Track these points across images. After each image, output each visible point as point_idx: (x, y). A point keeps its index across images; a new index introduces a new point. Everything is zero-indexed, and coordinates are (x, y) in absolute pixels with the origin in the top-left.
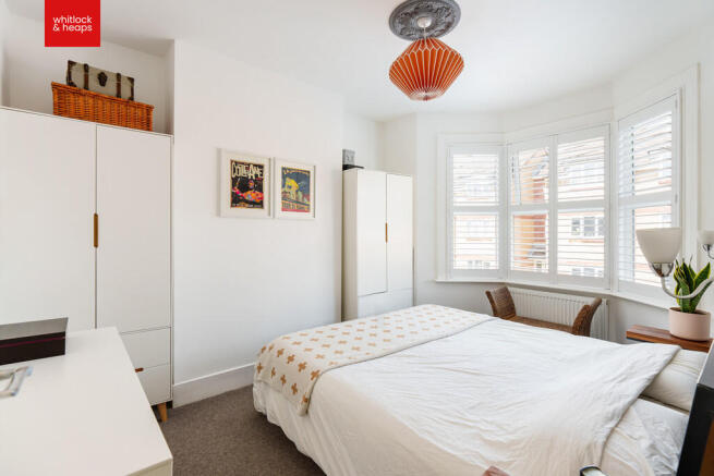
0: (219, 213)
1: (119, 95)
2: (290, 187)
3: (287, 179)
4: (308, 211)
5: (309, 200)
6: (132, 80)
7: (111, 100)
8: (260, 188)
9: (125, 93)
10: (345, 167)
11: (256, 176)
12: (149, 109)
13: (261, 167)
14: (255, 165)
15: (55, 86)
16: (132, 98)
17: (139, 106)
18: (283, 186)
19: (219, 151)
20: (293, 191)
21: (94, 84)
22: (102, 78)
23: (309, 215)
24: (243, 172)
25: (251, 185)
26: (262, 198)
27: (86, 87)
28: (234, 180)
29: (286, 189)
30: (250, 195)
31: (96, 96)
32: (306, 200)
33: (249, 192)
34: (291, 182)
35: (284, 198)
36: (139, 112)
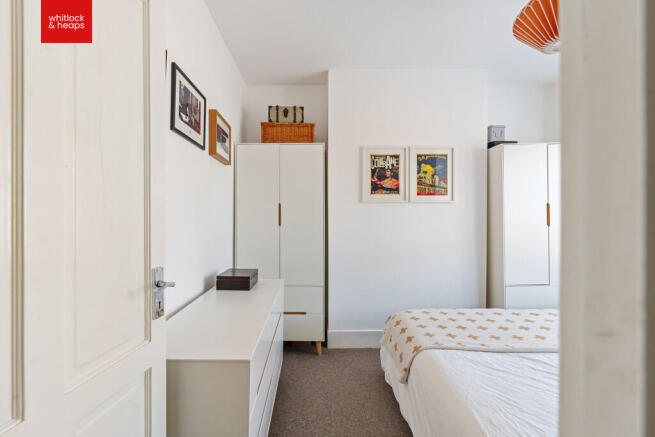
0: (361, 200)
1: (295, 121)
2: (426, 172)
3: (423, 165)
4: (446, 194)
5: (446, 183)
6: (302, 108)
7: (290, 125)
8: (396, 176)
9: (299, 119)
10: (491, 145)
11: (393, 165)
12: (312, 126)
13: (397, 157)
14: (391, 156)
15: (262, 124)
16: (302, 122)
17: (307, 125)
18: (419, 172)
19: (361, 149)
20: (428, 176)
21: (282, 118)
22: (286, 112)
23: (447, 198)
24: (380, 163)
25: (388, 174)
26: (398, 185)
27: (277, 121)
28: (373, 172)
29: (422, 175)
30: (387, 183)
31: (282, 125)
32: (443, 184)
33: (386, 181)
34: (427, 168)
35: (420, 182)
36: (306, 130)
